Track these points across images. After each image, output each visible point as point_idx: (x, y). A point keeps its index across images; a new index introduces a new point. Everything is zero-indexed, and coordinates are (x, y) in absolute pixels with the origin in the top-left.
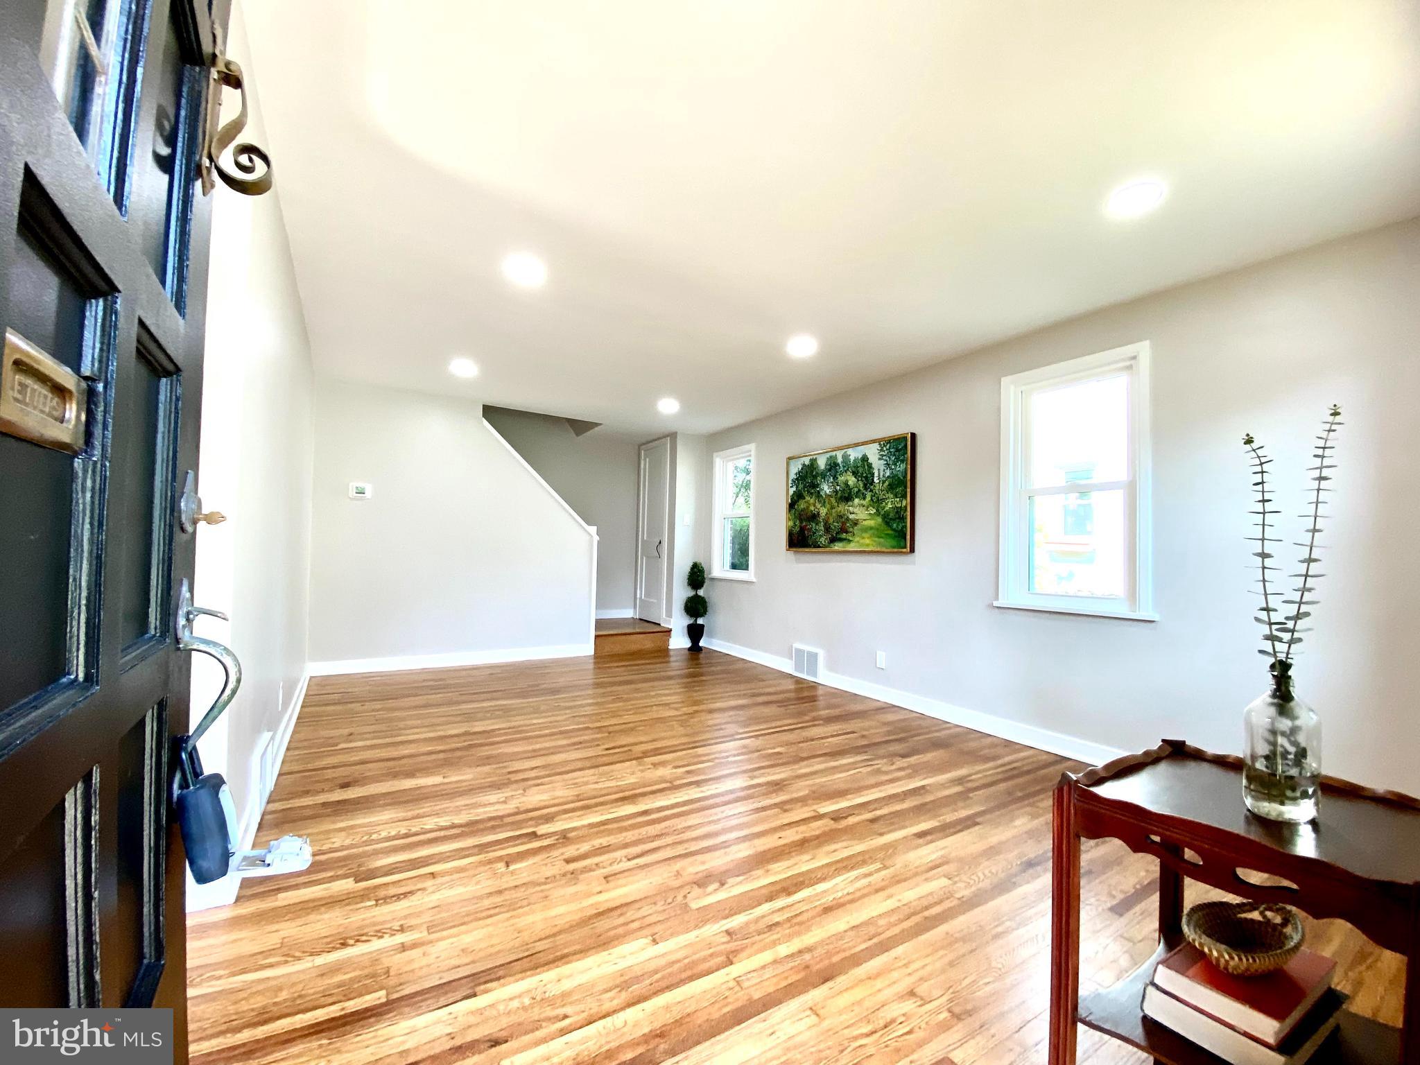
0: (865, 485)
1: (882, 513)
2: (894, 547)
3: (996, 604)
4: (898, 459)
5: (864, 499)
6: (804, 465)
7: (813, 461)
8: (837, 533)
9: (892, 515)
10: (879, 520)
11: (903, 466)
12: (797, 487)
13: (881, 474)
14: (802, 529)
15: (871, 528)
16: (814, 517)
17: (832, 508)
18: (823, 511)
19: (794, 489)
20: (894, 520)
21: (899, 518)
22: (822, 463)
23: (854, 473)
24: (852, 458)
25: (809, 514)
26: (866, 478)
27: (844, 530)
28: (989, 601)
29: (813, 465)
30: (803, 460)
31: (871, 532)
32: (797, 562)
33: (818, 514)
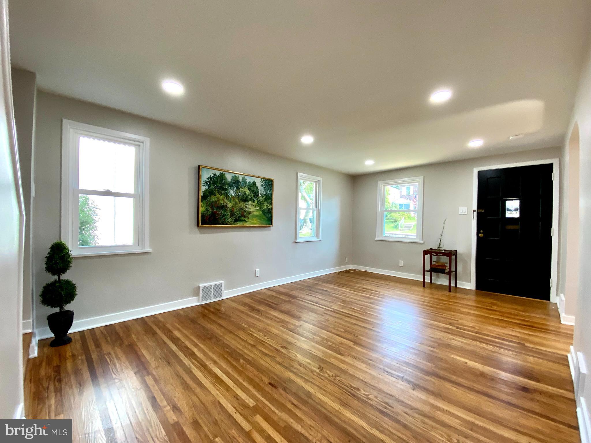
0: (254, 196)
1: (262, 210)
2: (267, 224)
3: (296, 241)
4: (268, 188)
5: (254, 202)
6: (215, 174)
7: (222, 176)
8: (238, 217)
9: (266, 211)
10: (261, 212)
11: (270, 192)
12: (209, 187)
13: (262, 192)
14: (213, 214)
15: (257, 216)
16: (224, 207)
17: (236, 204)
18: (230, 205)
19: (206, 187)
20: (267, 213)
21: (269, 213)
22: (229, 178)
23: (249, 189)
24: (248, 181)
25: (219, 205)
26: (255, 193)
27: (243, 215)
28: (294, 241)
29: (222, 177)
30: (214, 171)
31: (257, 218)
32: (201, 233)
33: (226, 206)
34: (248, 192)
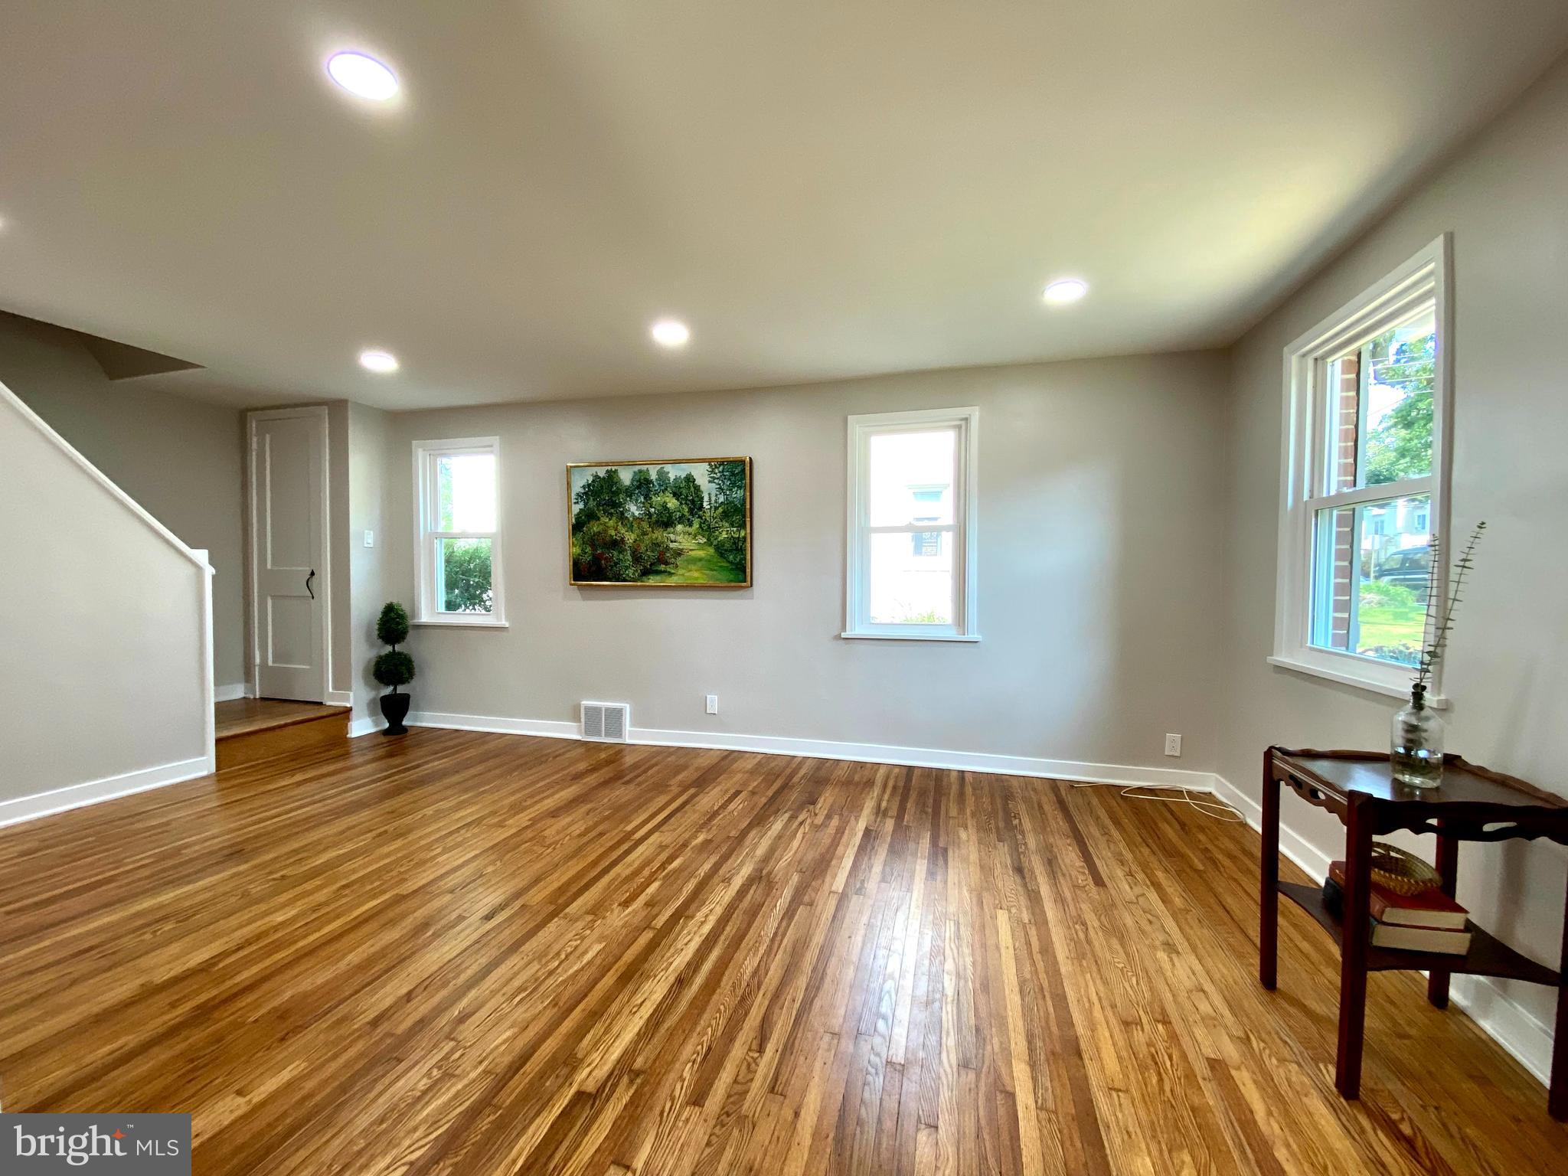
0: (691, 511)
1: (715, 543)
2: (731, 581)
3: (844, 635)
4: (734, 484)
5: (691, 525)
6: (596, 476)
7: (611, 476)
8: (651, 565)
9: (727, 546)
10: (711, 551)
11: (740, 493)
12: (586, 504)
13: (713, 499)
14: (596, 559)
15: (700, 560)
16: (617, 544)
17: (644, 534)
18: (630, 538)
19: (581, 506)
20: (731, 551)
21: (737, 549)
22: (626, 477)
23: (676, 495)
24: (672, 476)
25: (608, 539)
26: (693, 501)
27: (662, 561)
28: (836, 633)
29: (611, 478)
30: (594, 470)
31: (700, 564)
32: (584, 599)
33: (623, 540)
34: (672, 503)
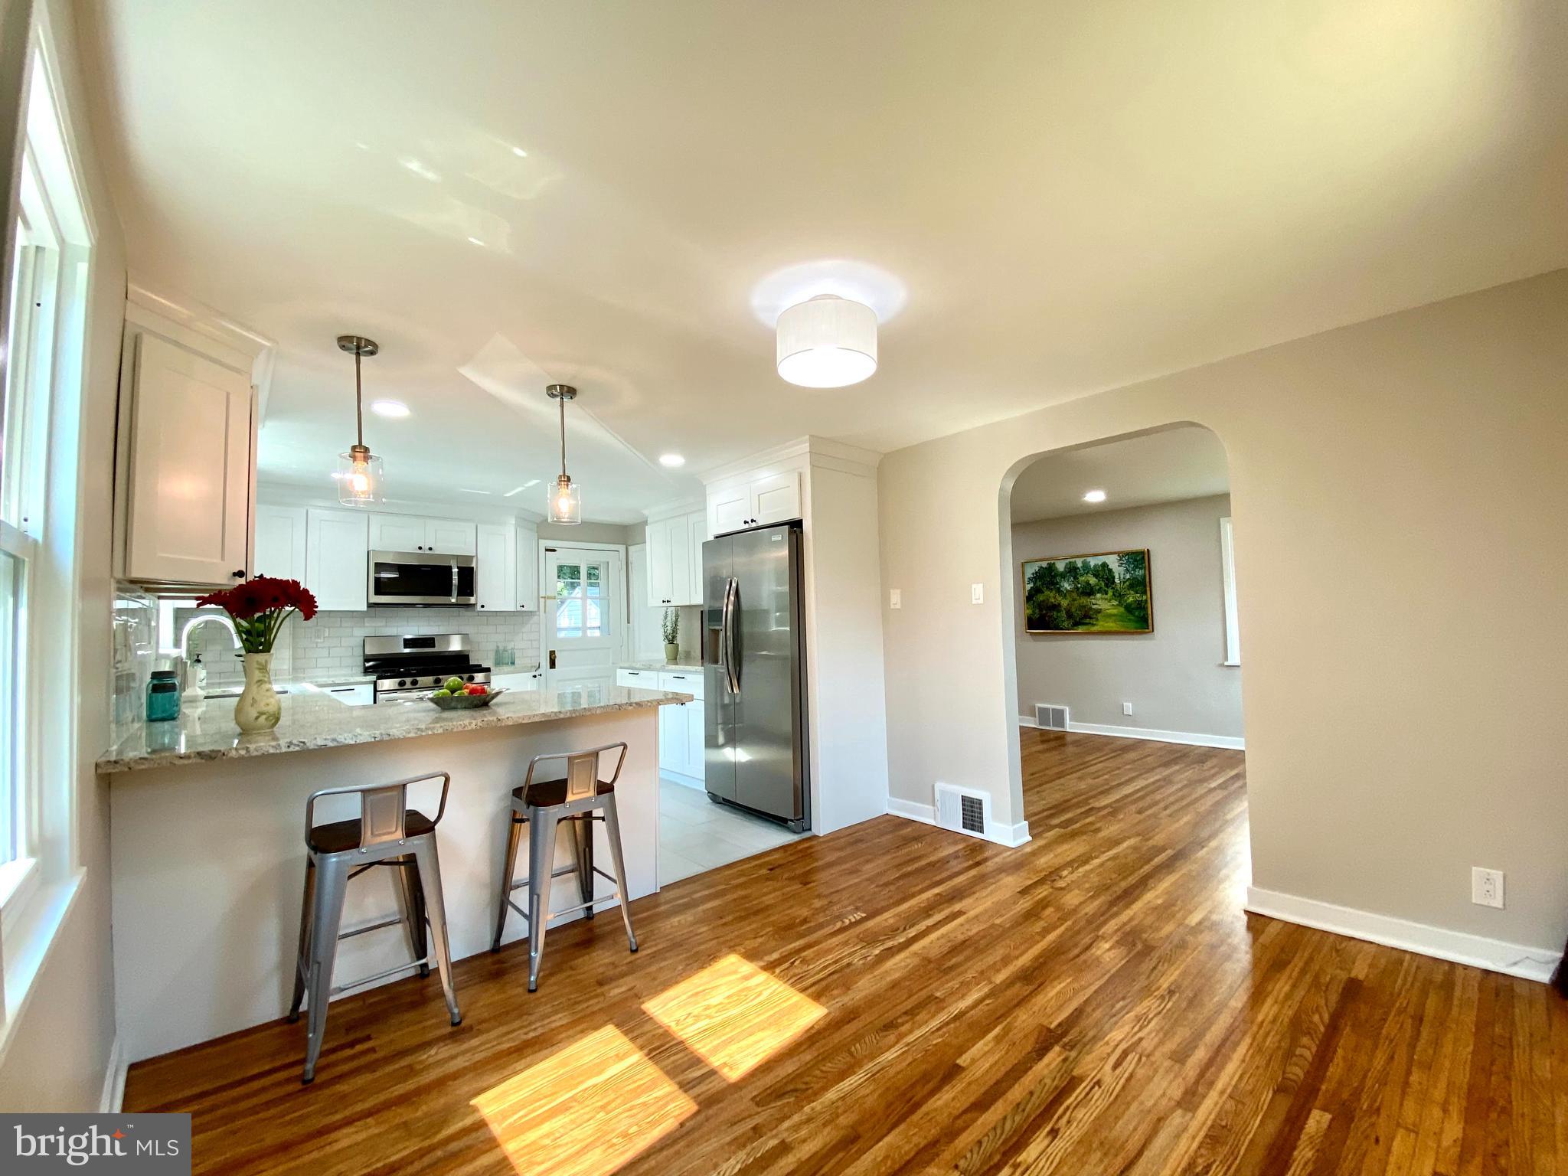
0: (1107, 585)
1: (1125, 604)
2: (1137, 628)
3: (1226, 664)
4: (1137, 567)
5: (1107, 594)
6: (1041, 567)
8: (1079, 620)
9: (1133, 606)
10: (1122, 609)
11: (1141, 572)
12: (1034, 584)
13: (1122, 577)
14: (1042, 617)
15: (1114, 615)
16: (1056, 607)
17: (1074, 600)
18: (1065, 603)
19: (1032, 585)
20: (1136, 609)
21: (1141, 608)
22: (1061, 566)
23: (1094, 575)
24: (1092, 564)
25: (1050, 604)
26: (1107, 579)
27: (1087, 616)
28: (1220, 663)
29: (1051, 567)
30: (1039, 563)
31: (1114, 618)
32: (1035, 641)
33: (1059, 604)
34: (1093, 580)
